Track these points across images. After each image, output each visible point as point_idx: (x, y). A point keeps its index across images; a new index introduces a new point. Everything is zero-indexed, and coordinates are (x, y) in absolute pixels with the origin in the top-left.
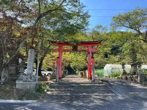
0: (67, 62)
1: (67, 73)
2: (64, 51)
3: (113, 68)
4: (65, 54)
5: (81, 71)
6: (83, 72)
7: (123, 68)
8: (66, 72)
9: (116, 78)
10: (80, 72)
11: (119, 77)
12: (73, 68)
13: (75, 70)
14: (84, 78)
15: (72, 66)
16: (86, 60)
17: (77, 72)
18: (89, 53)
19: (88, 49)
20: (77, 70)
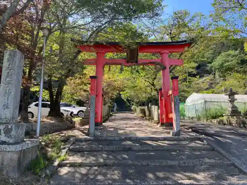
0: (114, 89)
1: (115, 109)
2: (107, 64)
3: (206, 102)
4: (109, 70)
5: (140, 105)
6: (146, 108)
7: (232, 101)
8: (114, 107)
9: (215, 121)
10: (140, 107)
11: (222, 121)
12: (125, 100)
13: (130, 103)
14: (149, 120)
15: (123, 97)
16: (153, 85)
17: (133, 107)
18: (164, 68)
19: (162, 60)
20: (133, 104)
